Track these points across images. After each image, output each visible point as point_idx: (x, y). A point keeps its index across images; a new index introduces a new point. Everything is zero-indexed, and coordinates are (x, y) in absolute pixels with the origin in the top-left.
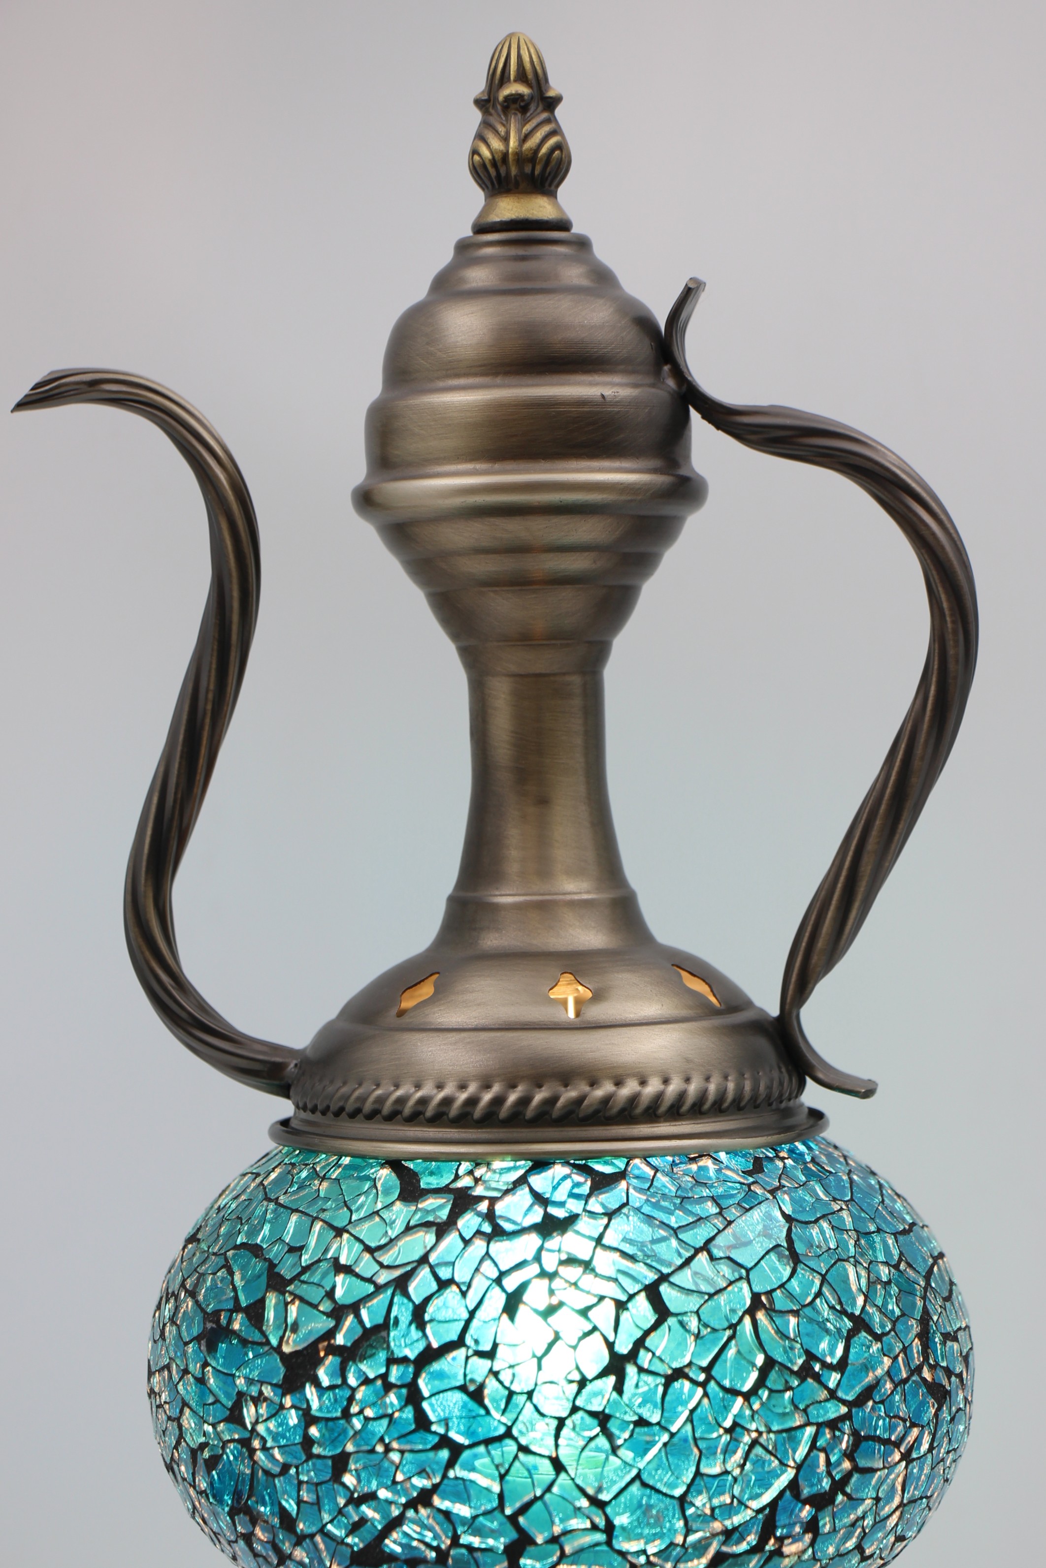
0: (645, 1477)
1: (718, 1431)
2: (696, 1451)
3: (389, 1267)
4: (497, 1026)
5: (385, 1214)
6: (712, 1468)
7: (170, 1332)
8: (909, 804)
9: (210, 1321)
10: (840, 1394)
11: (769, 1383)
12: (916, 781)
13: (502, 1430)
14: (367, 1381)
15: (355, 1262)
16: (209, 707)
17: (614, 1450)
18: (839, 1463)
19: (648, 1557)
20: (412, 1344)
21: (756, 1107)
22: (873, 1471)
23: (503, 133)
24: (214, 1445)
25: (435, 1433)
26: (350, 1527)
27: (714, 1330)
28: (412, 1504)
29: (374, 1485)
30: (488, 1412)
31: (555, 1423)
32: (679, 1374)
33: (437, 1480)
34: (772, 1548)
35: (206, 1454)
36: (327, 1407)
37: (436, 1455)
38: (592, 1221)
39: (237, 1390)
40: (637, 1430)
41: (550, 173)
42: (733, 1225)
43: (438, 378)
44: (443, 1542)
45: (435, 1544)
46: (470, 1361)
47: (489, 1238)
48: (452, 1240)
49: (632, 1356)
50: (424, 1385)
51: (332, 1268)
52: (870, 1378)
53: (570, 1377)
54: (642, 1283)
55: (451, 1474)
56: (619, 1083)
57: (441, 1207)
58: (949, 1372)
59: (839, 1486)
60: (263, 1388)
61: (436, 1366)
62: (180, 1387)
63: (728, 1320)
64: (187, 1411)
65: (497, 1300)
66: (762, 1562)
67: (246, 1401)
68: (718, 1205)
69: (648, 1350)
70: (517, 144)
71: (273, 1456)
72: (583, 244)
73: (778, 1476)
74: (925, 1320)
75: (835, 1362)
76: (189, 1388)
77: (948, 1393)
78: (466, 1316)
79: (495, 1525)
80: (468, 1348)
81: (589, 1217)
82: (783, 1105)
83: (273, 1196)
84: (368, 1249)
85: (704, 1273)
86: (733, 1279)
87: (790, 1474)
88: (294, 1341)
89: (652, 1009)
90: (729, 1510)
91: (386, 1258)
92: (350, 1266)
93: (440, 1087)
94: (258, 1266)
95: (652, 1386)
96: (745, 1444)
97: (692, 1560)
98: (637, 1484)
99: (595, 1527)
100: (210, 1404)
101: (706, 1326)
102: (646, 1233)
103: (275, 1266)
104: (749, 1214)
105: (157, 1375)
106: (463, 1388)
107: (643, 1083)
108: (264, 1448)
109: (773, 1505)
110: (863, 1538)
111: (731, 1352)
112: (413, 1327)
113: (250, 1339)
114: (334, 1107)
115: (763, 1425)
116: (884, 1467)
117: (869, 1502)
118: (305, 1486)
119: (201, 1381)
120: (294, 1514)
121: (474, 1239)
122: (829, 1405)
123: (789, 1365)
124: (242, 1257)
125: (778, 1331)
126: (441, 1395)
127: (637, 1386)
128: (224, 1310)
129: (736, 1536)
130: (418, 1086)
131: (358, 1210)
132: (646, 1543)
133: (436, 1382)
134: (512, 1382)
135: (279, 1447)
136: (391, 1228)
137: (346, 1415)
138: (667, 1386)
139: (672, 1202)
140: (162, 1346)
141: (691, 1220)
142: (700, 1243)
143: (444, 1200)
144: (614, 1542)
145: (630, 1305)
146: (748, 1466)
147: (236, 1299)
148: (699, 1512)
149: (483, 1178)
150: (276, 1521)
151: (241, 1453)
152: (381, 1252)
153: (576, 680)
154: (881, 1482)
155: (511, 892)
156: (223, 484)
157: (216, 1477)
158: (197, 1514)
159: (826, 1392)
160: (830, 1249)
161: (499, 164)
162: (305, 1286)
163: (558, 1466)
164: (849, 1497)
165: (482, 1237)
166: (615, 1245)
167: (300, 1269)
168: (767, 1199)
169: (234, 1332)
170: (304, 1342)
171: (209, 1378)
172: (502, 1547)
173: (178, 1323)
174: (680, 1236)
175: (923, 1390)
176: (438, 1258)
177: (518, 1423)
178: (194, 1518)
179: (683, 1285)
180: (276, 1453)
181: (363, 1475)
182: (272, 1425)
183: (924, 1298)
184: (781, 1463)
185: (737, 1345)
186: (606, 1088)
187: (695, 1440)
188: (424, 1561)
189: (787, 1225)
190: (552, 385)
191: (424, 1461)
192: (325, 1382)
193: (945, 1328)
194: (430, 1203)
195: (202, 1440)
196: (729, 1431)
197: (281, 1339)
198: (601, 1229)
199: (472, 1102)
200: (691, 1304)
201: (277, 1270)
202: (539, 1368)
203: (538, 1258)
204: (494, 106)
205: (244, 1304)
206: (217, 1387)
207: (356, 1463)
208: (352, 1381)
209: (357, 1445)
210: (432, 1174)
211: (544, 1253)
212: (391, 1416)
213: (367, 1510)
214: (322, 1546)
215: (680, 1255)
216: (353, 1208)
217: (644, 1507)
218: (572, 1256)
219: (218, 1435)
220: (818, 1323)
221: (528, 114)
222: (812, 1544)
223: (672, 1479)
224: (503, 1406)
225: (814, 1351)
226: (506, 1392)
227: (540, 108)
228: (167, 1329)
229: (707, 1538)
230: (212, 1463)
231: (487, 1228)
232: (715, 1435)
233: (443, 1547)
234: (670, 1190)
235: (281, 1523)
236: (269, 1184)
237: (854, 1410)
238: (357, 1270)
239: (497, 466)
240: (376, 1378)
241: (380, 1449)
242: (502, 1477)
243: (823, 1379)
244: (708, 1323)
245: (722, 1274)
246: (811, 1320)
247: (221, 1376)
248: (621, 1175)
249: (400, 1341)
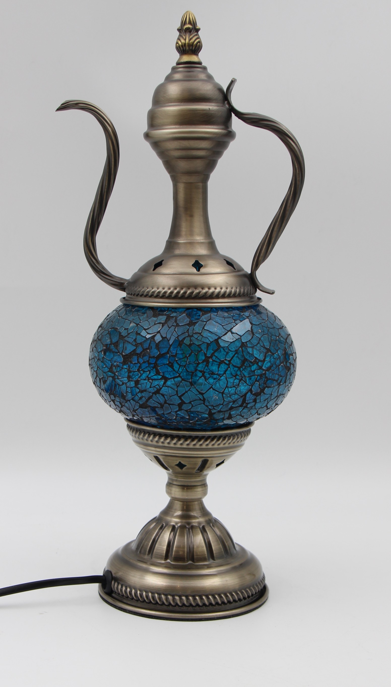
0: (213, 387)
4: (178, 274)
5: (149, 321)
8: (286, 219)
9: (104, 347)
12: (287, 213)
13: (178, 375)
14: (144, 362)
16: (106, 190)
20: (156, 353)
21: (244, 296)
22: (270, 387)
23: (184, 38)
28: (155, 393)
32: (222, 362)
41: (197, 49)
42: (238, 325)
43: (167, 103)
44: (163, 403)
45: (160, 403)
48: (166, 327)
49: (211, 357)
50: (159, 363)
56: (209, 289)
58: (290, 363)
59: (262, 391)
61: (162, 359)
64: (99, 369)
66: (242, 409)
69: (215, 356)
70: (188, 41)
72: (205, 68)
77: (290, 368)
78: (169, 346)
79: (176, 399)
82: (251, 295)
84: (144, 329)
88: (126, 352)
89: (218, 270)
91: (149, 332)
93: (164, 289)
97: (225, 408)
99: (200, 399)
100: (104, 368)
103: (121, 333)
104: (241, 322)
105: (91, 360)
106: (168, 364)
107: (215, 289)
110: (267, 404)
113: (115, 351)
114: (136, 294)
116: (273, 386)
117: (269, 395)
119: (102, 362)
121: (172, 327)
125: (248, 352)
126: (163, 366)
128: (108, 344)
129: (236, 402)
130: (158, 289)
133: (162, 363)
136: (150, 324)
140: (93, 353)
142: (229, 329)
144: (205, 403)
152: (147, 330)
153: (200, 184)
154: (272, 390)
155: (183, 239)
156: (110, 131)
157: (106, 386)
158: (101, 395)
161: (183, 46)
162: (129, 338)
164: (264, 393)
165: (174, 326)
167: (127, 334)
170: (128, 352)
172: (177, 404)
173: (97, 347)
178: (100, 396)
179: (224, 340)
186: (206, 290)
189: (251, 326)
190: (196, 105)
192: (134, 362)
193: (290, 352)
197: (123, 351)
199: (172, 293)
204: (182, 31)
208: (141, 362)
212: (150, 371)
215: (224, 332)
221: (191, 33)
225: (257, 357)
227: (195, 31)
228: (94, 349)
230: (105, 382)
231: (175, 324)
236: (120, 313)
239: (181, 127)
240: (146, 361)
249: (152, 352)
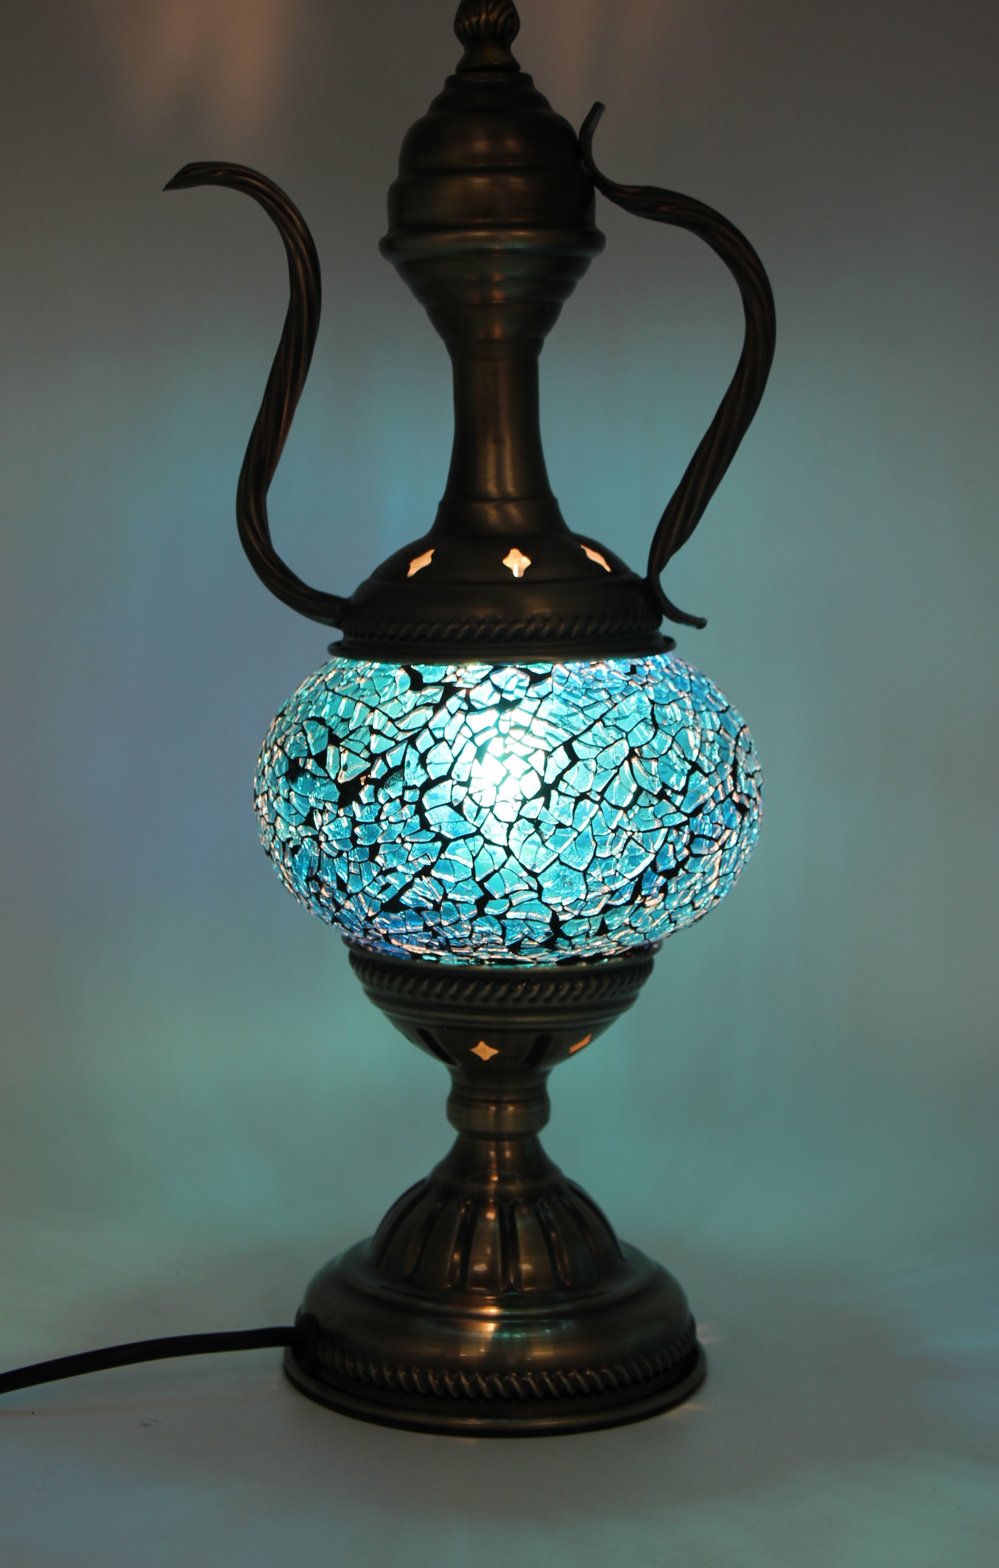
0: (562, 859)
1: (607, 831)
2: (594, 843)
3: (404, 731)
4: (471, 582)
5: (402, 699)
6: (603, 853)
7: (268, 771)
9: (292, 764)
10: (682, 809)
11: (639, 802)
13: (474, 830)
14: (390, 800)
15: (383, 728)
16: (289, 381)
17: (543, 842)
18: (681, 851)
19: (563, 907)
20: (418, 777)
22: (701, 856)
24: (296, 839)
25: (433, 831)
26: (380, 889)
27: (606, 769)
28: (418, 875)
29: (395, 864)
30: (466, 819)
31: (507, 825)
32: (583, 796)
33: (434, 860)
34: (639, 902)
35: (291, 845)
36: (366, 816)
37: (433, 845)
38: (530, 702)
39: (310, 806)
40: (558, 830)
41: (506, 33)
42: (617, 706)
44: (438, 898)
45: (432, 899)
46: (454, 787)
47: (466, 713)
48: (443, 714)
49: (555, 785)
50: (427, 802)
51: (369, 732)
52: (701, 800)
53: (517, 798)
54: (561, 741)
55: (443, 856)
57: (436, 694)
58: (749, 797)
59: (680, 865)
60: (326, 805)
61: (433, 791)
62: (275, 805)
63: (614, 763)
64: (279, 819)
65: (471, 750)
66: (633, 911)
67: (316, 812)
68: (609, 693)
69: (565, 781)
71: (332, 846)
73: (643, 859)
74: (735, 765)
75: (680, 789)
76: (280, 805)
77: (748, 810)
78: (452, 760)
79: (470, 888)
80: (453, 780)
81: (528, 700)
82: (649, 633)
83: (331, 688)
84: (390, 719)
85: (599, 735)
86: (618, 739)
87: (651, 857)
88: (345, 776)
89: (568, 572)
90: (613, 879)
91: (402, 726)
92: (380, 730)
94: (322, 730)
95: (567, 803)
96: (624, 839)
97: (590, 909)
98: (557, 863)
99: (531, 889)
100: (293, 815)
101: (601, 767)
102: (564, 710)
103: (333, 730)
104: (628, 699)
105: (260, 797)
106: (450, 805)
108: (327, 841)
109: (640, 876)
110: (694, 896)
111: (616, 783)
112: (419, 767)
113: (318, 775)
115: (635, 827)
116: (709, 854)
117: (698, 875)
118: (352, 863)
119: (288, 800)
120: (346, 882)
121: (457, 714)
122: (675, 816)
123: (652, 791)
124: (312, 725)
125: (645, 771)
126: (436, 809)
127: (558, 803)
128: (302, 757)
129: (617, 894)
131: (384, 696)
132: (562, 899)
133: (434, 801)
134: (480, 801)
135: (336, 840)
136: (405, 707)
137: (378, 820)
138: (576, 804)
139: (580, 691)
140: (263, 779)
141: (592, 702)
142: (598, 717)
143: (438, 690)
144: (542, 898)
145: (553, 754)
146: (626, 853)
147: (309, 751)
148: (595, 880)
149: (462, 677)
150: (335, 885)
151: (312, 844)
152: (398, 722)
154: (707, 863)
156: (296, 236)
157: (297, 859)
159: (674, 808)
160: (677, 721)
161: (474, 27)
162: (351, 742)
163: (509, 852)
164: (687, 871)
165: (462, 712)
166: (544, 717)
167: (348, 732)
168: (639, 690)
169: (307, 771)
170: (351, 777)
171: (292, 799)
172: (474, 901)
173: (273, 765)
174: (585, 712)
175: (732, 808)
176: (434, 725)
177: (484, 825)
179: (586, 742)
180: (334, 844)
181: (388, 857)
182: (332, 826)
183: (735, 751)
184: (646, 851)
185: (619, 779)
187: (593, 836)
188: (426, 909)
189: (651, 706)
191: (426, 849)
192: (365, 801)
193: (747, 770)
194: (429, 691)
195: (289, 836)
196: (614, 831)
197: (337, 775)
198: (536, 708)
200: (592, 754)
201: (334, 733)
202: (498, 792)
203: (496, 725)
205: (314, 754)
206: (298, 804)
207: (383, 850)
208: (382, 800)
209: (384, 839)
210: (430, 674)
211: (500, 722)
212: (405, 821)
213: (390, 878)
214: (363, 900)
215: (585, 724)
216: (381, 695)
217: (561, 877)
218: (518, 724)
219: (298, 833)
220: (670, 766)
222: (664, 900)
223: (579, 860)
224: (475, 816)
225: (667, 783)
226: (477, 807)
228: (266, 769)
229: (600, 896)
230: (295, 850)
231: (465, 707)
232: (605, 833)
233: (438, 900)
234: (579, 685)
235: (338, 886)
236: (329, 680)
237: (691, 819)
238: (384, 732)
240: (396, 798)
241: (399, 841)
242: (474, 858)
243: (672, 800)
244: (602, 765)
245: (611, 735)
246: (665, 764)
247: (300, 796)
248: (548, 675)
249: (410, 775)
